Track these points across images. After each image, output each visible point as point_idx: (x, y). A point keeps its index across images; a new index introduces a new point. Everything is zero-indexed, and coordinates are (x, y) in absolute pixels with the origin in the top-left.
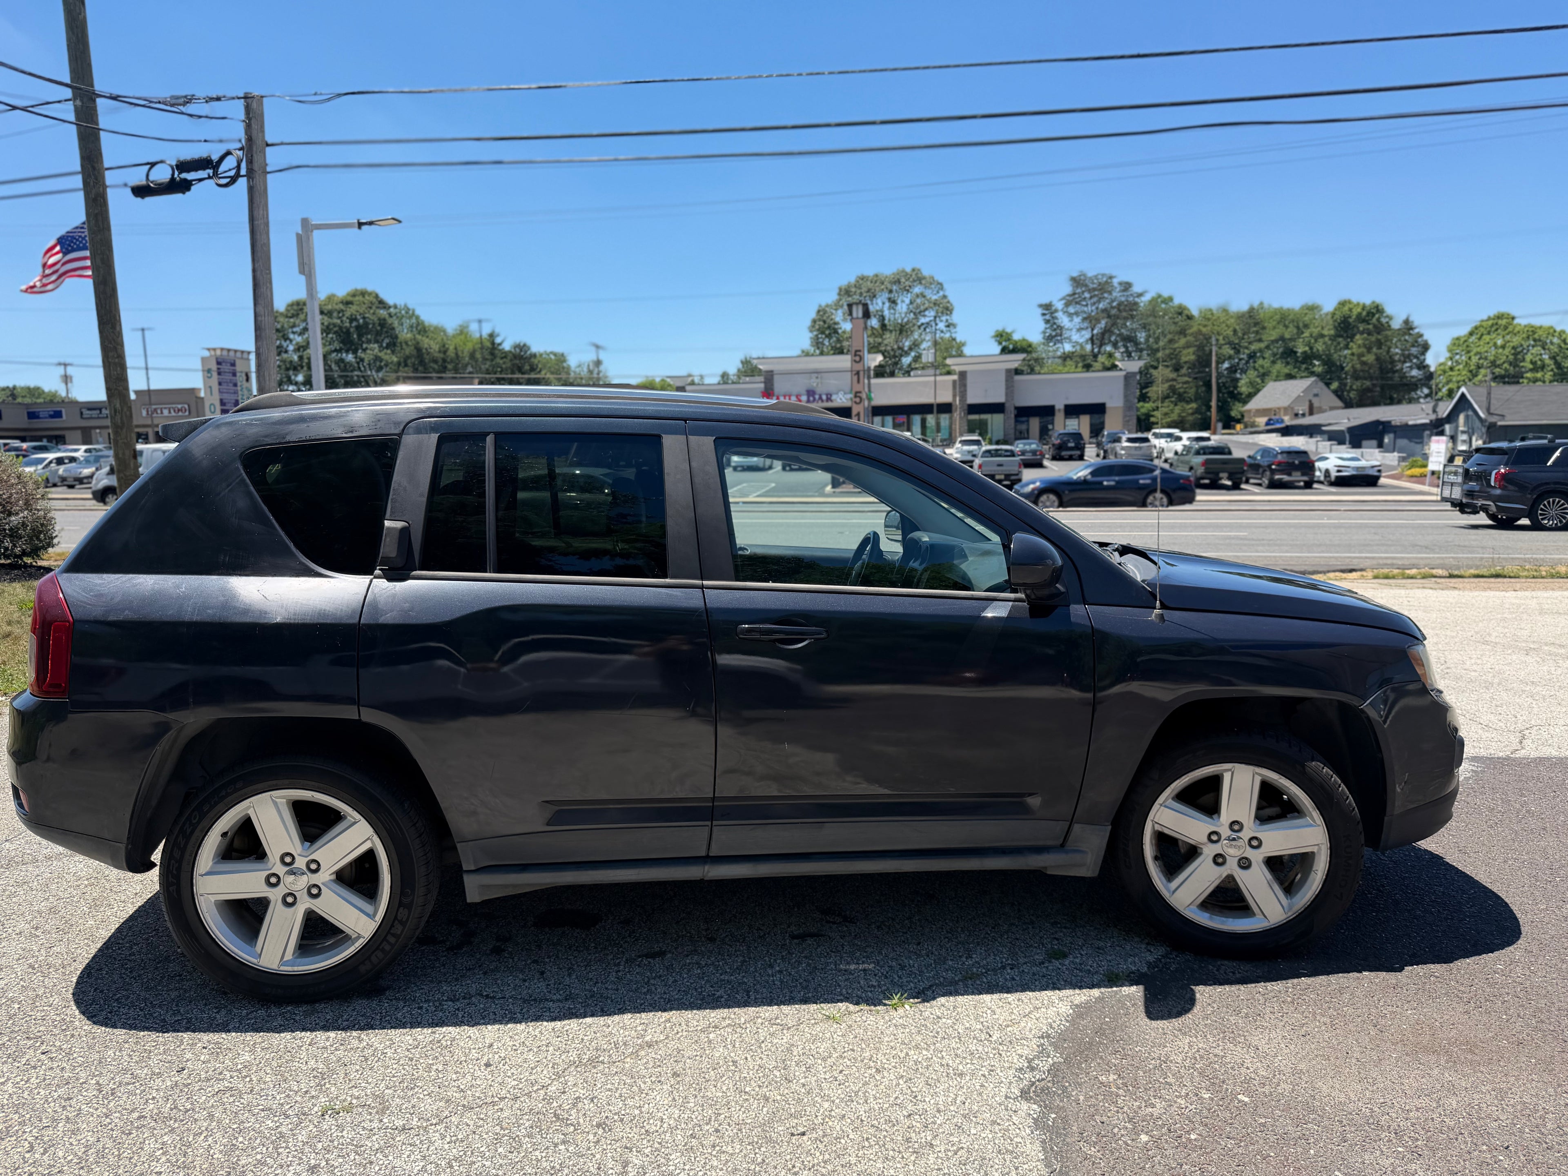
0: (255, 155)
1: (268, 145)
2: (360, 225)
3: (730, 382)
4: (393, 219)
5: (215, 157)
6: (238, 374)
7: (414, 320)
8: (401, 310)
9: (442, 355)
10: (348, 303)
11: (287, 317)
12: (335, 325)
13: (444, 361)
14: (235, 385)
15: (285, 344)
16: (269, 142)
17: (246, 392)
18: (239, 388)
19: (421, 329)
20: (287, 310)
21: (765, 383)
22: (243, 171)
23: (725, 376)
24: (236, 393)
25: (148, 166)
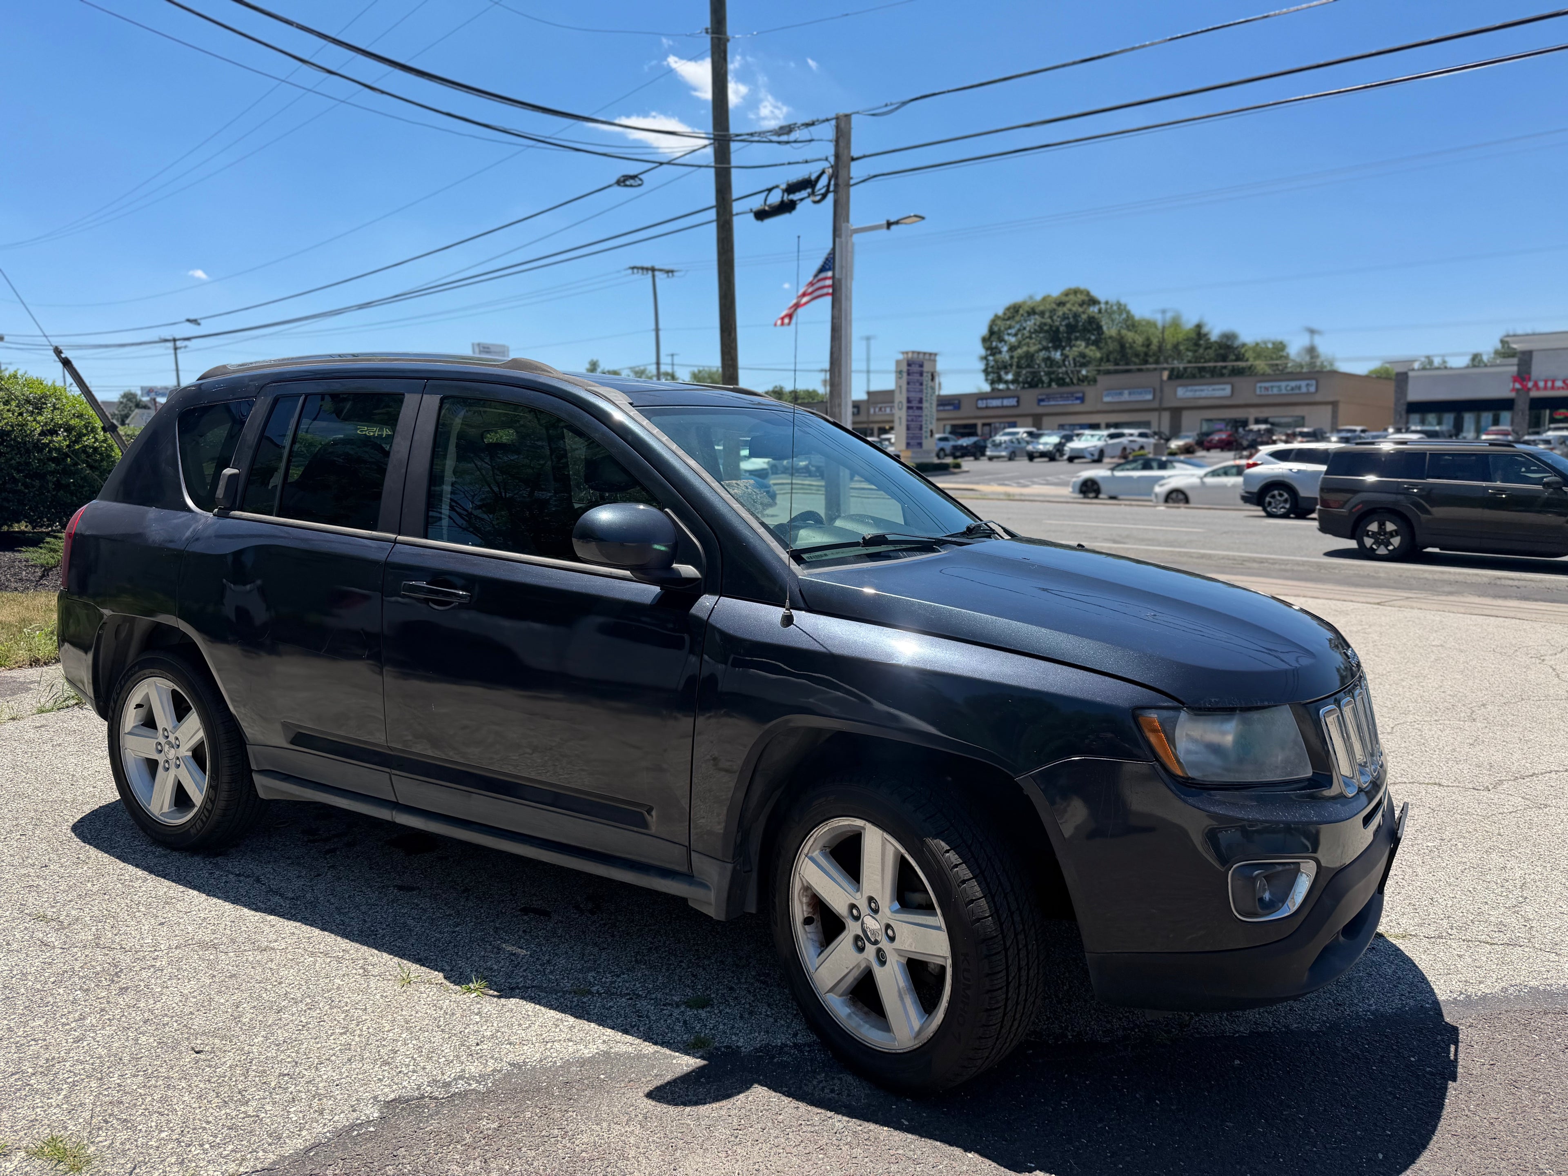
0: (840, 171)
1: (853, 159)
2: (889, 225)
3: (1482, 365)
4: (916, 216)
5: (813, 177)
6: (925, 374)
7: (1124, 316)
8: (1112, 306)
9: (1144, 349)
10: (1061, 304)
11: (1004, 320)
12: (1045, 324)
13: (1146, 354)
14: (921, 384)
15: (1000, 345)
16: (855, 156)
17: (930, 391)
18: (924, 387)
19: (1131, 324)
20: (1005, 314)
21: (1519, 365)
22: (832, 188)
23: (1476, 359)
24: (921, 391)
25: (766, 193)
